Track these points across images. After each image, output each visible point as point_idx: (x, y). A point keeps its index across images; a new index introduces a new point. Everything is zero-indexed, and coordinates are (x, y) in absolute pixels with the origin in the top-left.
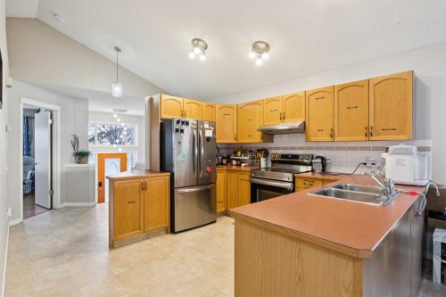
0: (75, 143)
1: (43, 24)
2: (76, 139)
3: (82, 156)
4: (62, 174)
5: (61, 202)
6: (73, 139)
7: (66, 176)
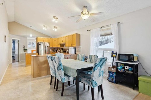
0: (24, 47)
1: (16, 22)
2: (24, 46)
3: (25, 50)
4: (21, 54)
5: (21, 60)
6: (23, 46)
7: (22, 55)
